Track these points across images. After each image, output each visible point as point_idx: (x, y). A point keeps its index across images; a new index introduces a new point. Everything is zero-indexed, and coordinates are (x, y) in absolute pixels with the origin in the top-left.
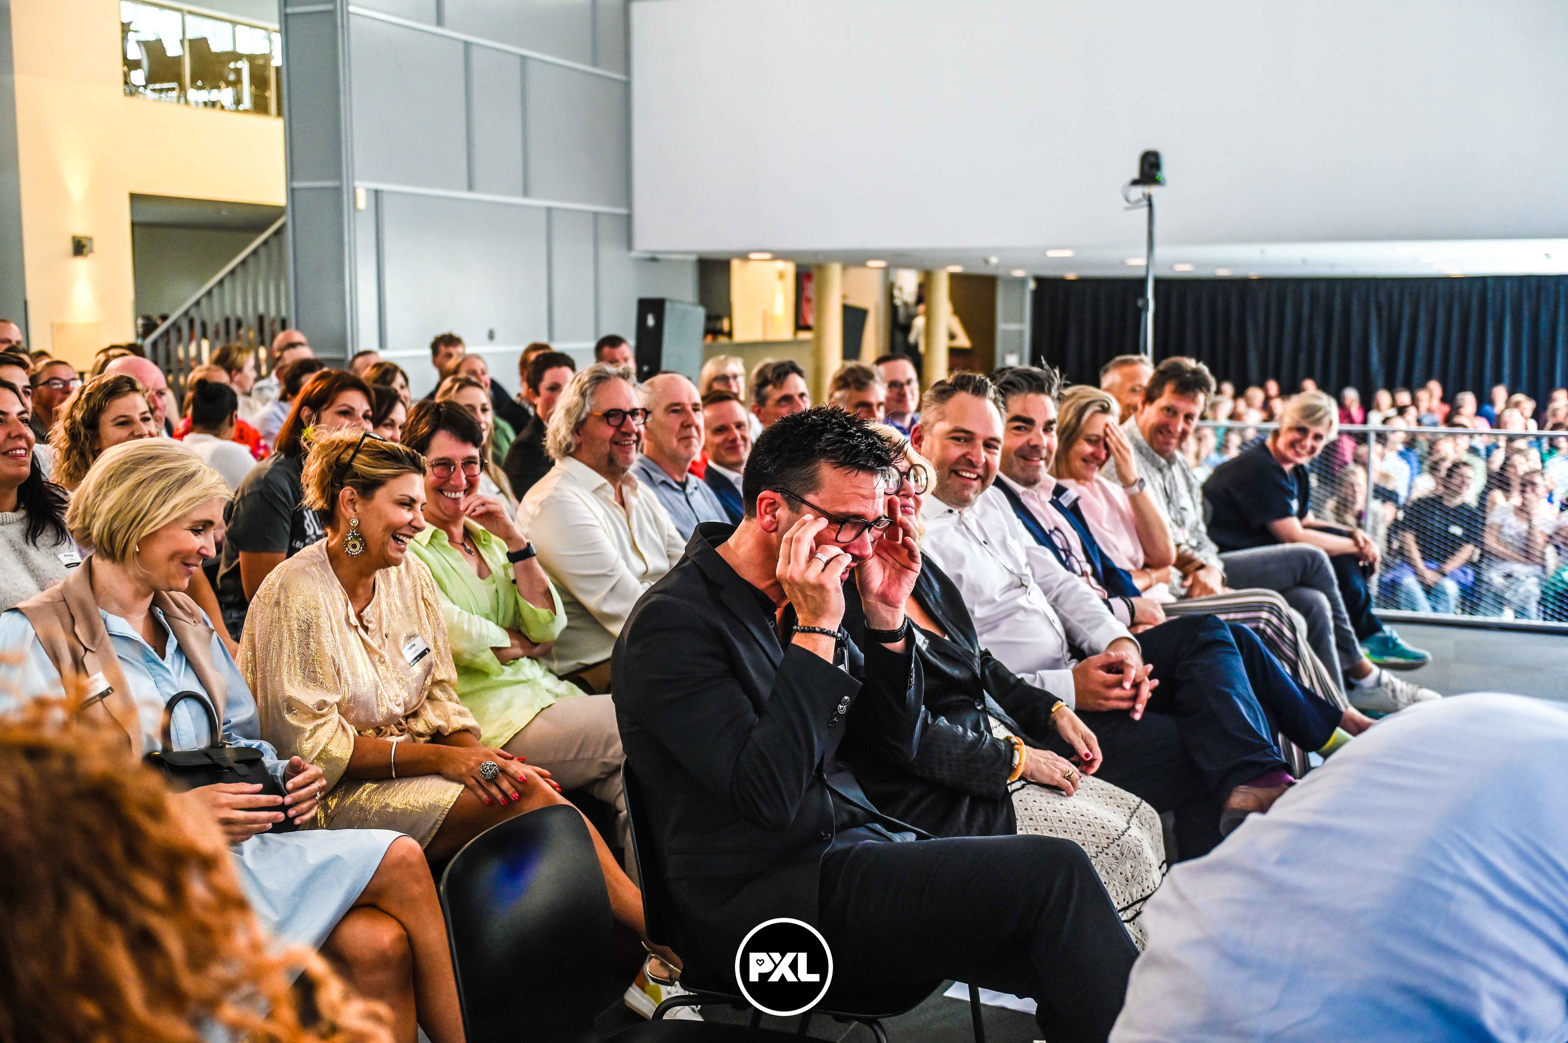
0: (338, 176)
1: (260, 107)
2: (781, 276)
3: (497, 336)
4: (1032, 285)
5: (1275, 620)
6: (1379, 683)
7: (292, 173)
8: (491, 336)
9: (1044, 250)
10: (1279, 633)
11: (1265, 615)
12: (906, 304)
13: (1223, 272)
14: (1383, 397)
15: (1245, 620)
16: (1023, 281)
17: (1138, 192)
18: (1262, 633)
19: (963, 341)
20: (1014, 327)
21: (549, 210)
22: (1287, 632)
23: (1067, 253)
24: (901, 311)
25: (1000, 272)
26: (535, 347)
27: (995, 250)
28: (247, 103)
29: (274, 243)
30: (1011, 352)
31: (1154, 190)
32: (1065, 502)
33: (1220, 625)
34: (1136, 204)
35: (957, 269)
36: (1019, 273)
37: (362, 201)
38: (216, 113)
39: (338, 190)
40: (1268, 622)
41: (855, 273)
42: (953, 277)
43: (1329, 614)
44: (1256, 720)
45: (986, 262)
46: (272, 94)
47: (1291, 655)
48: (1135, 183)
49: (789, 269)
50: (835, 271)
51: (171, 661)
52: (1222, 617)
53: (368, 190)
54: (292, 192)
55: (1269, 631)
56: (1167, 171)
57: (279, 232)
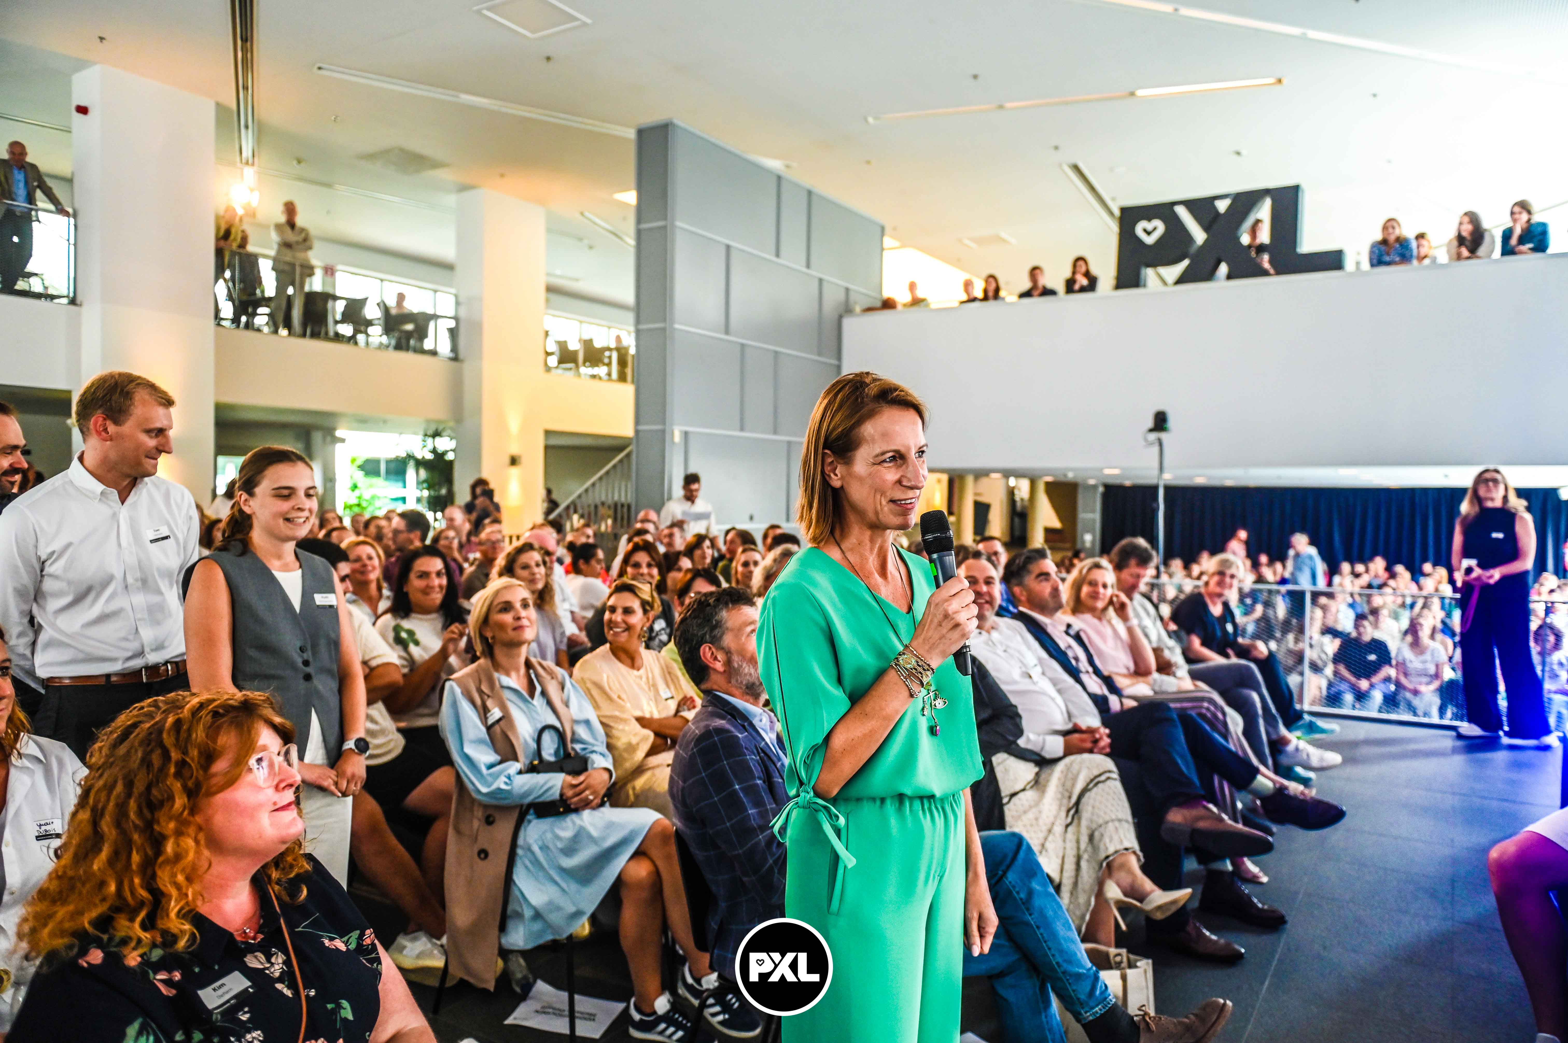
0: (664, 422)
1: (622, 378)
2: (939, 481)
3: (755, 518)
4: (1101, 489)
5: (1212, 708)
6: (1297, 749)
7: (637, 421)
8: (751, 518)
9: (1101, 469)
10: (1215, 716)
11: (1206, 704)
12: (1022, 500)
13: (1229, 483)
14: (1346, 567)
15: (1193, 708)
16: (1095, 487)
17: (1153, 436)
18: (1202, 716)
19: (1056, 524)
20: (1090, 516)
21: (789, 443)
22: (1220, 716)
23: (1116, 471)
24: (1019, 504)
25: (1079, 480)
26: (774, 527)
27: (1071, 470)
28: (615, 375)
29: (625, 462)
30: (1088, 532)
31: (1163, 436)
32: (1072, 632)
33: (1169, 709)
34: (1151, 444)
35: (1049, 479)
36: (1092, 482)
37: (677, 437)
38: (596, 382)
39: (663, 432)
40: (1208, 709)
41: (984, 481)
42: (1048, 484)
43: (1259, 705)
44: (1188, 767)
45: (1065, 476)
46: (629, 371)
47: (1223, 730)
48: (1151, 430)
49: (945, 478)
50: (970, 480)
51: (538, 701)
52: (1172, 705)
53: (681, 432)
54: (637, 432)
55: (1209, 715)
56: (1171, 423)
57: (628, 455)
